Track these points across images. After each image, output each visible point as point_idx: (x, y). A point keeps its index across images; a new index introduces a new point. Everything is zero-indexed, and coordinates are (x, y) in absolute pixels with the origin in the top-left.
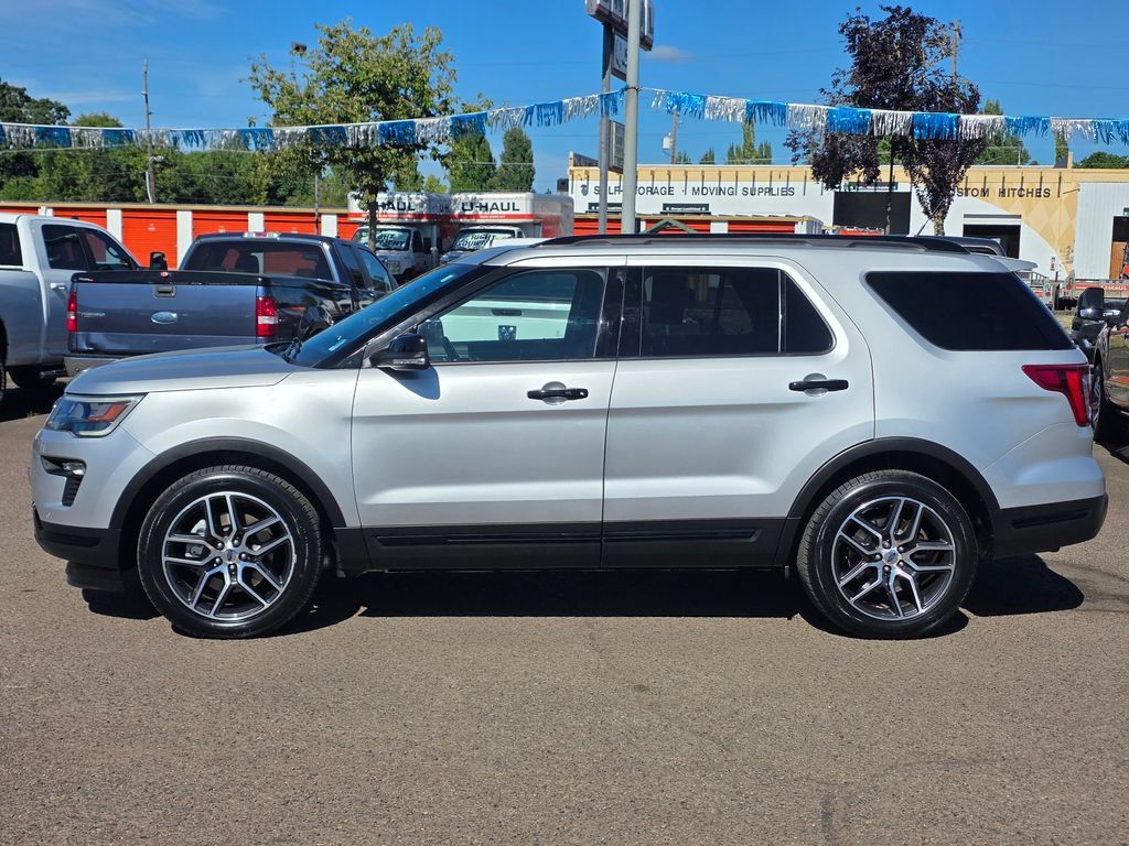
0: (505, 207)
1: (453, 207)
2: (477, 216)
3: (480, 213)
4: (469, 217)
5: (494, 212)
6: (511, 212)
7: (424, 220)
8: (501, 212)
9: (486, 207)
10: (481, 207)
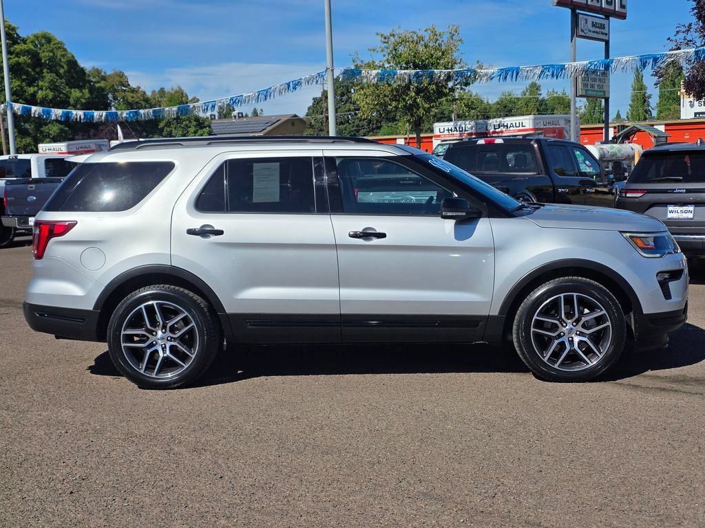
0: (518, 125)
1: (489, 128)
2: (502, 132)
3: (504, 130)
4: (498, 133)
5: (512, 128)
6: (521, 128)
7: (474, 136)
8: (515, 128)
9: (507, 126)
10: (504, 126)
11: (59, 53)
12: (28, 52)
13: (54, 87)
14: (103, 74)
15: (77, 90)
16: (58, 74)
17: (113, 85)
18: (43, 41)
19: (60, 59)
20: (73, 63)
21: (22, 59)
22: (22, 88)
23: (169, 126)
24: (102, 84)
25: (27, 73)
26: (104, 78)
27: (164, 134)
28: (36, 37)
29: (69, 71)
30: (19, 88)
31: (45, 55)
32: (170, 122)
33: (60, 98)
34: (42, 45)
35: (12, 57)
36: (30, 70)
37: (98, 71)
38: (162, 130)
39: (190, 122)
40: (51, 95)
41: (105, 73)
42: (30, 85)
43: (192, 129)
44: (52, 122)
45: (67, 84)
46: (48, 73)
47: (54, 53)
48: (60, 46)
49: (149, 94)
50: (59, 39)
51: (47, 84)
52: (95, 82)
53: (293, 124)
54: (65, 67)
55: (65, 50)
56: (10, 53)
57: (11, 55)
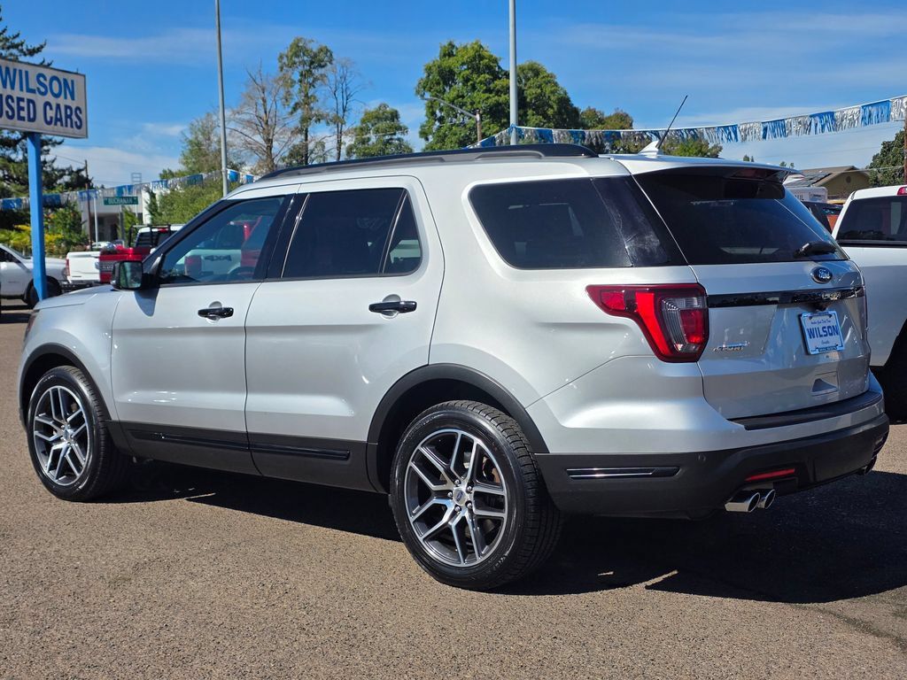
11: (548, 89)
14: (600, 116)
16: (545, 116)
18: (530, 74)
19: (549, 97)
20: (564, 102)
21: (503, 98)
26: (601, 121)
28: (522, 69)
29: (559, 112)
31: (530, 93)
34: (528, 80)
35: (491, 95)
37: (594, 113)
41: (603, 115)
46: (533, 114)
47: (542, 90)
48: (550, 80)
50: (549, 72)
53: (849, 180)
54: (555, 107)
55: (556, 84)
56: (489, 91)
57: (491, 93)
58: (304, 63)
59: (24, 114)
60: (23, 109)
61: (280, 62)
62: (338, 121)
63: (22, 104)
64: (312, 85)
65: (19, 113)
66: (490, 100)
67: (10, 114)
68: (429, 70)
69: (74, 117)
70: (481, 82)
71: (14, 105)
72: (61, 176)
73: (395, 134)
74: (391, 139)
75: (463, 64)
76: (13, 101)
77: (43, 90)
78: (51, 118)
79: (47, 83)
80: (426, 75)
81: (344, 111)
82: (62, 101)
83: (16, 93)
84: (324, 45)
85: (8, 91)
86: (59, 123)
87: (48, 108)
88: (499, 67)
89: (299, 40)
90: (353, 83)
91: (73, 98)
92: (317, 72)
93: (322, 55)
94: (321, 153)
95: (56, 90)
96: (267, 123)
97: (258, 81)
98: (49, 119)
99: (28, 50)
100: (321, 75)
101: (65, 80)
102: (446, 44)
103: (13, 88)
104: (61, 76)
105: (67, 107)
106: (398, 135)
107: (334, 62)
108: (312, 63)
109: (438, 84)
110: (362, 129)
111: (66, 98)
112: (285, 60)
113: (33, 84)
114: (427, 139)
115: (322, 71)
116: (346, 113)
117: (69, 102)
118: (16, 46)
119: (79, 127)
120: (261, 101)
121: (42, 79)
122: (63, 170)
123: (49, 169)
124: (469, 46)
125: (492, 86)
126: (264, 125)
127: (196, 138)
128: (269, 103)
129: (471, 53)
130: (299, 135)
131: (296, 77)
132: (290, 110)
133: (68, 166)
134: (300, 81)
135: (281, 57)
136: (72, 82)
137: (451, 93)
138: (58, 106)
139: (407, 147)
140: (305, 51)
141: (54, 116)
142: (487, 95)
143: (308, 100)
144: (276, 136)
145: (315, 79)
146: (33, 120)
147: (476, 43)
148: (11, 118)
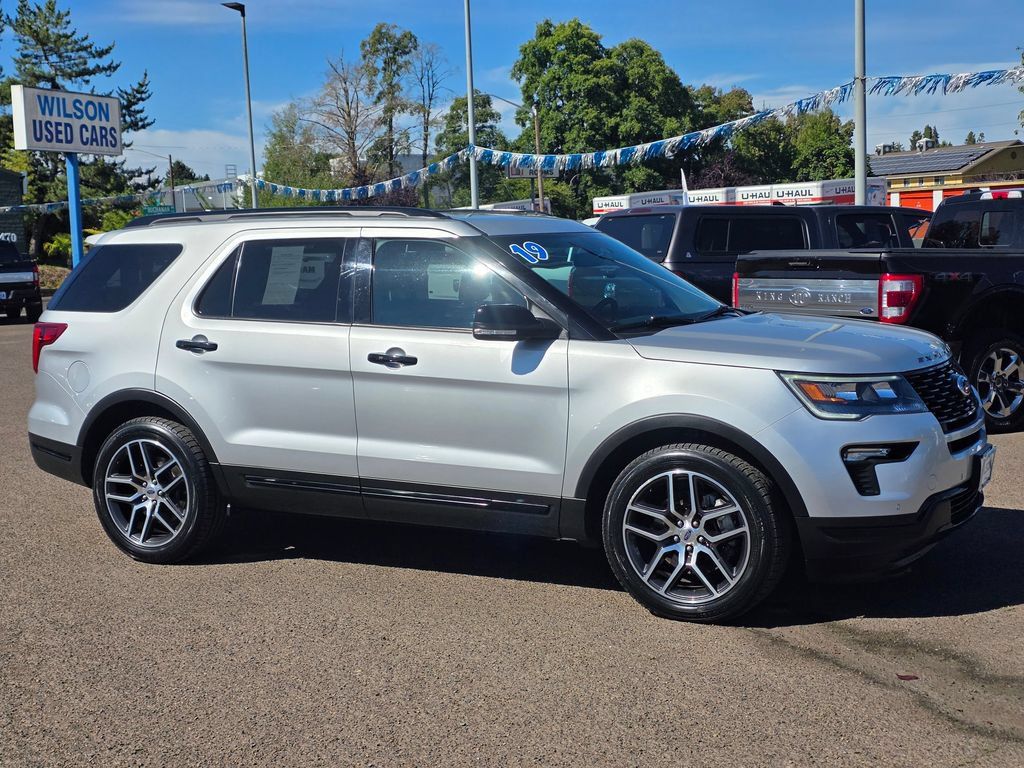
11: (652, 68)
12: (611, 70)
13: (643, 117)
14: (716, 94)
15: (673, 119)
16: (649, 98)
17: (729, 111)
18: (634, 52)
19: (654, 77)
20: (672, 82)
21: (602, 80)
22: (600, 120)
23: (807, 166)
24: (713, 109)
25: (608, 99)
26: (717, 101)
27: (797, 178)
28: (624, 48)
29: (665, 93)
30: (595, 120)
31: (633, 72)
32: (808, 159)
33: (650, 131)
34: (632, 59)
35: (589, 77)
36: (612, 94)
37: (710, 91)
38: (795, 172)
39: (838, 159)
40: (637, 127)
41: (720, 92)
42: (610, 115)
43: (839, 170)
44: (636, 166)
45: (661, 112)
46: (636, 97)
47: (645, 70)
48: (656, 58)
49: (783, 120)
50: (654, 49)
51: (633, 113)
52: (705, 107)
53: (1014, 155)
54: (660, 88)
55: (661, 63)
56: (586, 72)
57: (589, 74)
58: (387, 50)
59: (62, 137)
60: (61, 132)
61: (363, 49)
62: (423, 109)
63: (60, 128)
64: (395, 73)
65: (57, 136)
66: (587, 83)
67: (49, 137)
68: (524, 51)
69: (109, 138)
70: (579, 63)
71: (53, 130)
72: (131, 178)
73: (486, 121)
74: (483, 126)
75: (560, 44)
76: (51, 126)
77: (79, 114)
78: (87, 139)
79: (83, 108)
80: (522, 56)
81: (430, 99)
82: (97, 123)
83: (55, 119)
84: (407, 31)
85: (47, 117)
86: (94, 143)
87: (84, 130)
88: (601, 46)
89: (382, 26)
90: (439, 70)
91: (108, 120)
92: (401, 60)
93: (406, 42)
94: (405, 144)
95: (92, 113)
96: (349, 115)
97: (340, 70)
98: (85, 140)
99: (97, 52)
100: (405, 62)
101: (100, 104)
102: (542, 23)
103: (51, 114)
104: (96, 101)
105: (102, 128)
106: (490, 122)
107: (418, 48)
108: (396, 50)
109: (533, 65)
110: (452, 117)
111: (101, 119)
112: (368, 48)
113: (70, 110)
114: (524, 125)
115: (406, 58)
116: (433, 102)
117: (104, 123)
118: (85, 49)
119: (114, 146)
120: (342, 92)
121: (78, 105)
122: (133, 172)
123: (119, 171)
124: (566, 25)
125: (590, 67)
126: (346, 117)
127: (281, 130)
128: (351, 93)
129: (568, 31)
130: (383, 126)
131: (380, 64)
132: (374, 99)
133: (137, 168)
134: (384, 69)
135: (364, 45)
136: (107, 105)
137: (546, 75)
138: (94, 128)
139: (500, 135)
140: (389, 38)
141: (89, 137)
142: (585, 77)
143: (392, 88)
144: (358, 128)
145: (400, 67)
146: (69, 142)
147: (574, 21)
148: (50, 141)
